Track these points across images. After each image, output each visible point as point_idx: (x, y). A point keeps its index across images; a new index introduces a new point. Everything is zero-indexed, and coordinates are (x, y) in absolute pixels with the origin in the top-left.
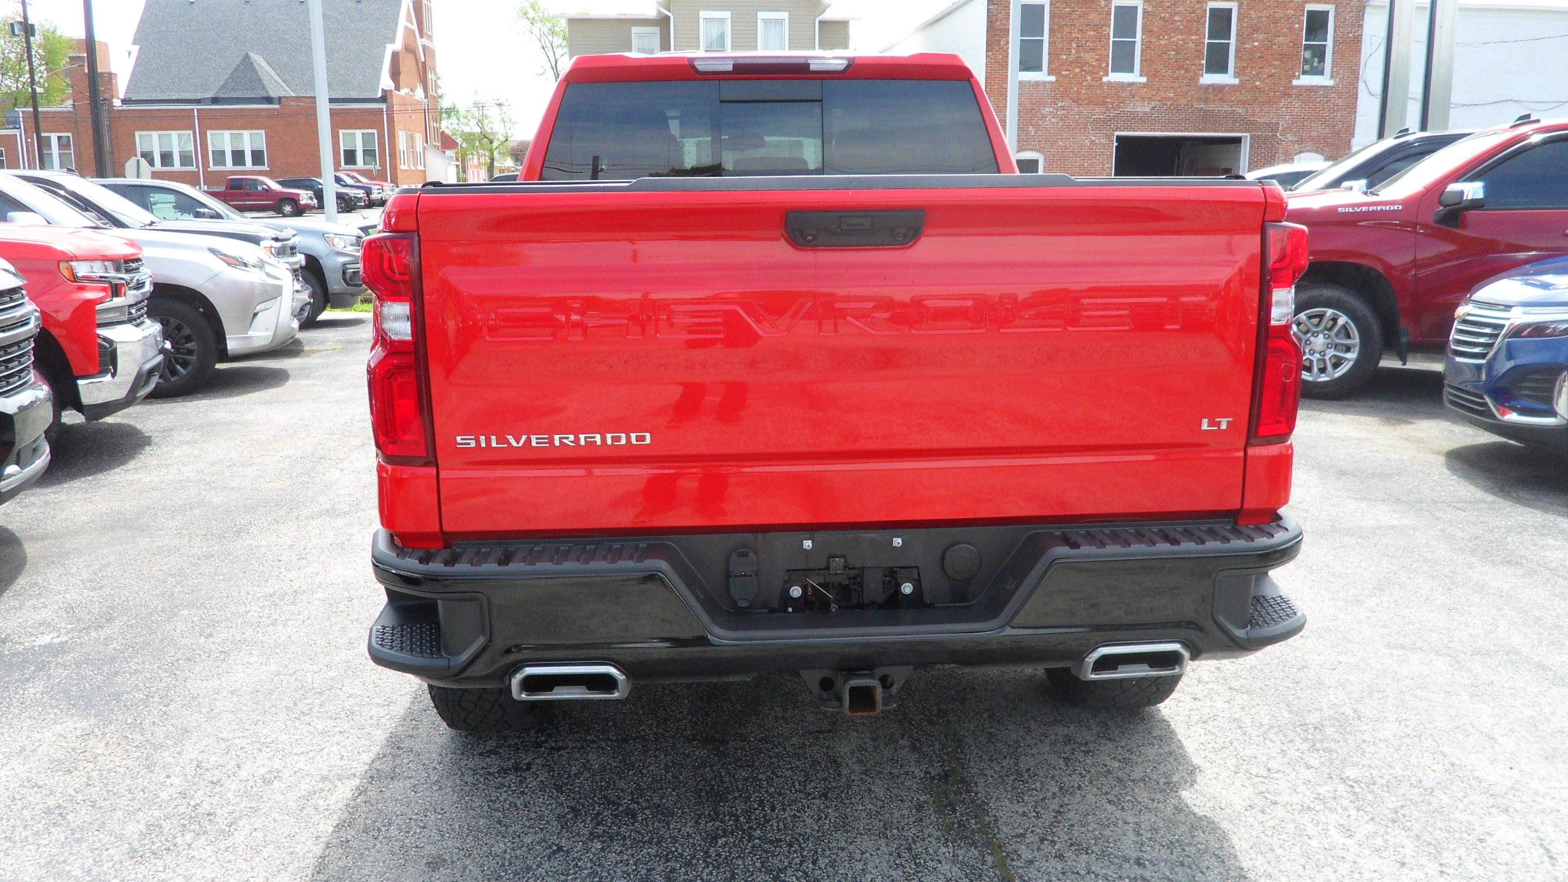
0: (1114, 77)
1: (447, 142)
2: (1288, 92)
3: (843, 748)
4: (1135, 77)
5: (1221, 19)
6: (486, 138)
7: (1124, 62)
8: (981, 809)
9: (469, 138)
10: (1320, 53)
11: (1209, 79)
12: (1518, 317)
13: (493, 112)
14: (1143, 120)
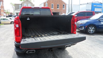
0: (52, 8)
1: (5, 13)
2: (62, 10)
3: (46, 54)
4: (53, 9)
5: (58, 5)
6: (8, 12)
7: (52, 7)
8: (57, 57)
9: (7, 12)
10: (64, 7)
11: (57, 9)
12: (80, 23)
13: (8, 10)
14: (54, 11)
